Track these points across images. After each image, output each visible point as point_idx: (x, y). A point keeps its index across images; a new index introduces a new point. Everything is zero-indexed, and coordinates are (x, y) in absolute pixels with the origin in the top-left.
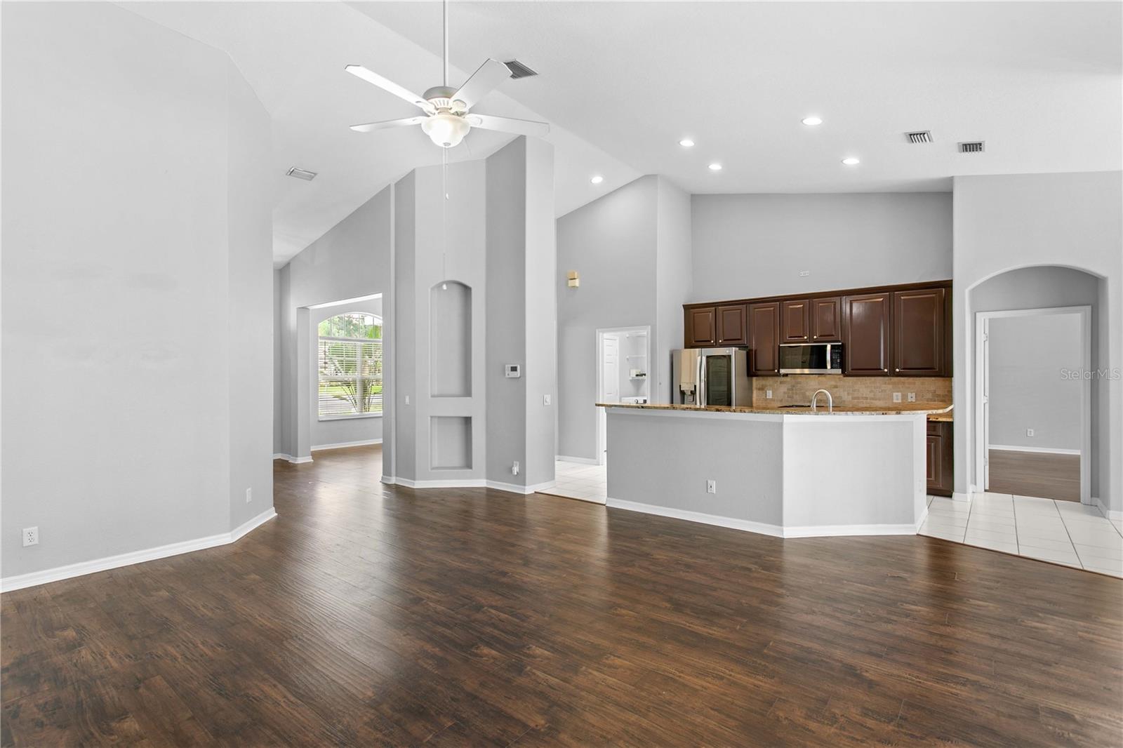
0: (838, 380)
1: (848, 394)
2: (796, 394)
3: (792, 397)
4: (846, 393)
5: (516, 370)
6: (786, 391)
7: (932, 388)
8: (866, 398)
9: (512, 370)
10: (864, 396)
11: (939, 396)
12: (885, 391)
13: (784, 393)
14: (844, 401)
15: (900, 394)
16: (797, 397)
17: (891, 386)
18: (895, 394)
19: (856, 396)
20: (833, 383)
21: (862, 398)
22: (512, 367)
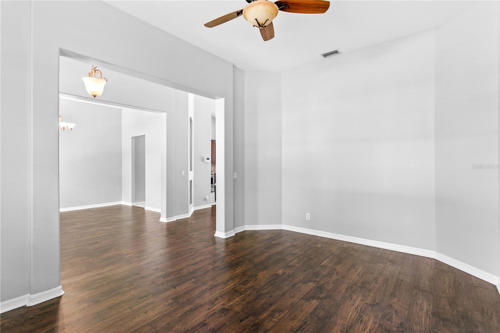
5: (209, 159)
9: (207, 159)
22: (207, 158)
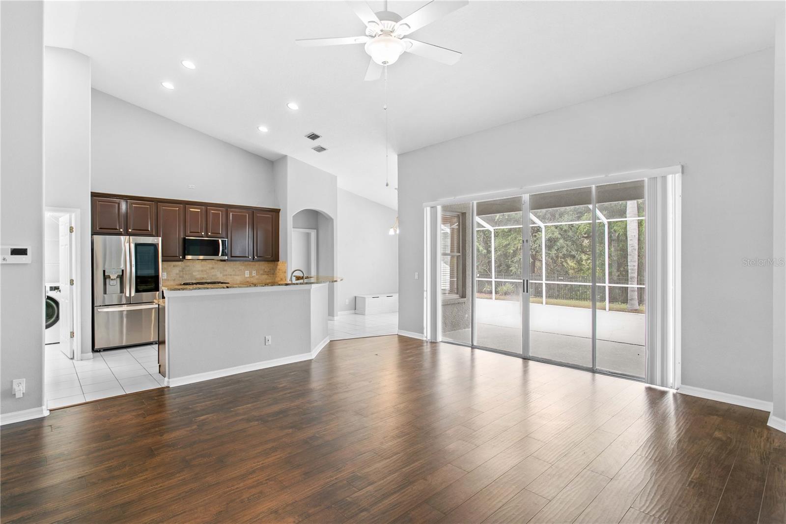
0: (214, 264)
1: (221, 273)
2: (186, 274)
3: (182, 277)
4: (219, 272)
6: (178, 272)
7: (263, 268)
8: (231, 275)
10: (230, 274)
11: (266, 272)
12: (241, 270)
13: (177, 274)
14: (218, 278)
15: (248, 272)
16: (186, 277)
17: (243, 267)
18: (246, 272)
19: (225, 273)
20: (211, 266)
21: (229, 275)
